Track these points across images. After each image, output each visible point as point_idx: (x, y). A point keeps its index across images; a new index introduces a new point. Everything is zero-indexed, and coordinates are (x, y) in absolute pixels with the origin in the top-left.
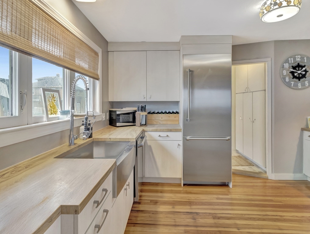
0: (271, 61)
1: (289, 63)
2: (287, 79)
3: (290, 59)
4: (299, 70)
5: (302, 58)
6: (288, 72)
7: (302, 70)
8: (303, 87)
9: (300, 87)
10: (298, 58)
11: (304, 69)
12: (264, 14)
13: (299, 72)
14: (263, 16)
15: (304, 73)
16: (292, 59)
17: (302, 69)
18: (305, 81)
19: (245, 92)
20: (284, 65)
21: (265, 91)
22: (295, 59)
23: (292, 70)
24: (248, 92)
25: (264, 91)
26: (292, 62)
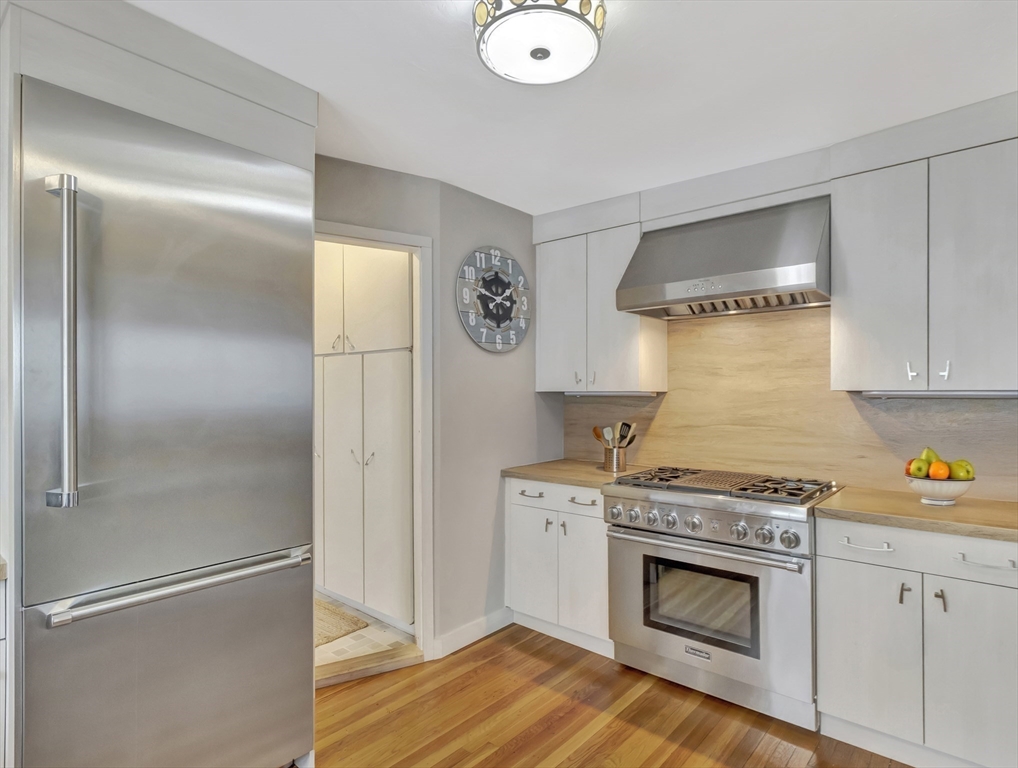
0: (431, 250)
1: (475, 267)
2: (472, 320)
3: (477, 254)
4: (497, 294)
5: (503, 260)
6: (475, 294)
7: (505, 295)
8: (507, 347)
9: (499, 347)
10: (496, 256)
11: (508, 293)
12: (498, 13)
13: (499, 299)
14: (495, 19)
15: (508, 304)
16: (483, 255)
17: (504, 292)
18: (510, 328)
19: (332, 351)
20: (464, 271)
21: (411, 351)
22: (489, 257)
23: (483, 291)
24: (343, 353)
25: (408, 353)
26: (484, 267)
